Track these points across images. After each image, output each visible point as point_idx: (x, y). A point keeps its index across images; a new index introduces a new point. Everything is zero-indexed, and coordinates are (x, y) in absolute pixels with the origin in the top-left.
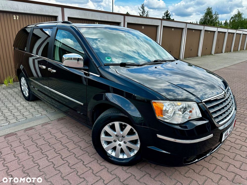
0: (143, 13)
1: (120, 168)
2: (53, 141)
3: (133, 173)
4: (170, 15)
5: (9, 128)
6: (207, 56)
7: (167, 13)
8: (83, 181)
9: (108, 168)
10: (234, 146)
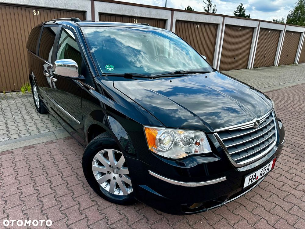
0: (208, 7)
1: (114, 206)
2: (49, 164)
3: (127, 216)
4: (245, 10)
5: (7, 144)
6: (288, 66)
7: (241, 6)
8: (63, 218)
9: (99, 206)
10: (277, 194)
